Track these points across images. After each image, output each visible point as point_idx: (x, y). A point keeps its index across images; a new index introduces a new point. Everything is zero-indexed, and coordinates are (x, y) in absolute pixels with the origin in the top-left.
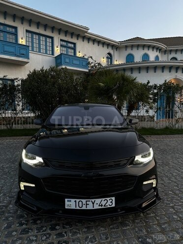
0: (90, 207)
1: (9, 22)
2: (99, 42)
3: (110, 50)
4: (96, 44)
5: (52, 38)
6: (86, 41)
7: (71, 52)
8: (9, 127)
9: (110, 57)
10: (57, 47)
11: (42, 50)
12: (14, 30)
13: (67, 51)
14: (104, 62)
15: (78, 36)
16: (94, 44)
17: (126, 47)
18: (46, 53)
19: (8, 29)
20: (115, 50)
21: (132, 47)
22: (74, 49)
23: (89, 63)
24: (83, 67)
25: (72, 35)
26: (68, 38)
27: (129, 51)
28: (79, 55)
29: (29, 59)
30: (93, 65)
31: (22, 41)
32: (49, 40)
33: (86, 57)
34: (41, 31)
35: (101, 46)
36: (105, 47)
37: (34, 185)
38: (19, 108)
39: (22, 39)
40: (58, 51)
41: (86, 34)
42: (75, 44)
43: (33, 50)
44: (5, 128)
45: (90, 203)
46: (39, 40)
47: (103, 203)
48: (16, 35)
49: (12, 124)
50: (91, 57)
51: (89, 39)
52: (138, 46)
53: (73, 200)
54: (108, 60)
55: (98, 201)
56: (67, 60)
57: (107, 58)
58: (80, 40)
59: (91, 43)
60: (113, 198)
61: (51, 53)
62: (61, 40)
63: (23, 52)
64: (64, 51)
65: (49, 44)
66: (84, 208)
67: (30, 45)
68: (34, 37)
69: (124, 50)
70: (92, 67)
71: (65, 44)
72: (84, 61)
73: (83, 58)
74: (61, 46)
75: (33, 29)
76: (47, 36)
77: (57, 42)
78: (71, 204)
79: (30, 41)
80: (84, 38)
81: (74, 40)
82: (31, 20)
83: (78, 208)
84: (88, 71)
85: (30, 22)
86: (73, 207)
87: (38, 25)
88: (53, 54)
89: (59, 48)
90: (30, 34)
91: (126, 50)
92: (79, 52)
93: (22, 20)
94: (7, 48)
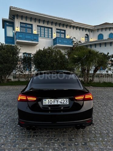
1: (28, 22)
2: (80, 28)
3: (87, 33)
4: (78, 30)
5: (52, 28)
6: (72, 28)
7: (63, 36)
8: (27, 80)
9: (87, 37)
10: (54, 33)
11: (46, 36)
12: (31, 26)
13: (60, 35)
14: (83, 40)
15: (67, 26)
16: (77, 30)
17: (98, 30)
18: (48, 37)
19: (28, 26)
20: (91, 32)
21: (102, 29)
22: (65, 34)
23: (73, 42)
24: (69, 44)
25: (63, 25)
26: (61, 28)
27: (100, 32)
28: (67, 37)
29: (38, 42)
30: (75, 42)
31: (35, 32)
32: (50, 30)
33: (71, 38)
34: (46, 25)
35: (81, 30)
36: (84, 31)
38: (32, 69)
39: (35, 30)
40: (55, 36)
41: (72, 24)
42: (65, 31)
43: (41, 36)
44: (25, 80)
46: (44, 30)
48: (32, 28)
49: (29, 78)
50: (75, 38)
51: (74, 27)
52: (106, 29)
54: (86, 39)
56: (60, 41)
57: (85, 37)
58: (68, 28)
59: (75, 29)
61: (51, 37)
62: (57, 29)
63: (35, 38)
64: (59, 35)
65: (50, 32)
67: (40, 33)
68: (42, 29)
69: (97, 31)
70: (75, 44)
71: (59, 32)
72: (71, 41)
73: (70, 39)
74: (57, 32)
75: (41, 24)
76: (49, 28)
77: (54, 31)
79: (39, 31)
80: (70, 26)
81: (64, 28)
82: (40, 19)
84: (72, 46)
85: (39, 21)
87: (44, 22)
88: (52, 38)
89: (55, 34)
90: (39, 27)
91: (98, 32)
92: (68, 35)
93: (35, 20)
94: (27, 37)
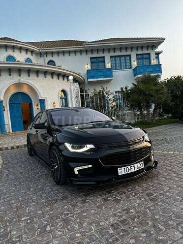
0: (133, 170)
37: (91, 166)
45: (133, 167)
47: (139, 166)
53: (123, 168)
55: (136, 165)
60: (143, 162)
66: (130, 172)
78: (122, 171)
83: (126, 173)
86: (123, 173)
